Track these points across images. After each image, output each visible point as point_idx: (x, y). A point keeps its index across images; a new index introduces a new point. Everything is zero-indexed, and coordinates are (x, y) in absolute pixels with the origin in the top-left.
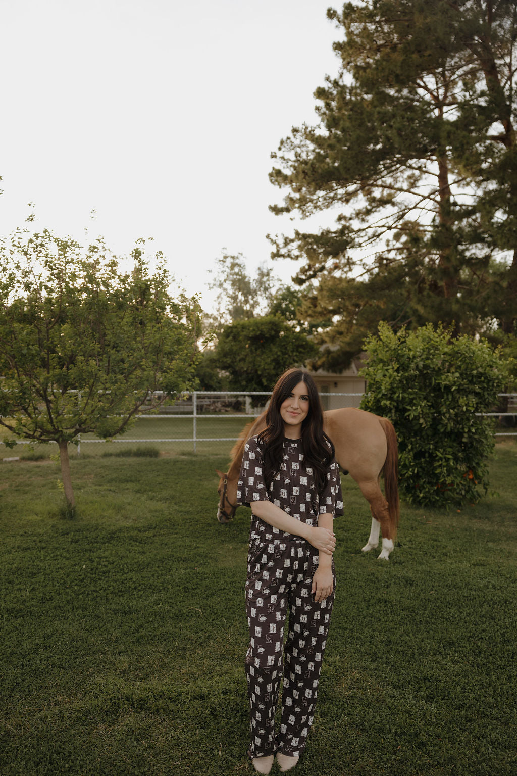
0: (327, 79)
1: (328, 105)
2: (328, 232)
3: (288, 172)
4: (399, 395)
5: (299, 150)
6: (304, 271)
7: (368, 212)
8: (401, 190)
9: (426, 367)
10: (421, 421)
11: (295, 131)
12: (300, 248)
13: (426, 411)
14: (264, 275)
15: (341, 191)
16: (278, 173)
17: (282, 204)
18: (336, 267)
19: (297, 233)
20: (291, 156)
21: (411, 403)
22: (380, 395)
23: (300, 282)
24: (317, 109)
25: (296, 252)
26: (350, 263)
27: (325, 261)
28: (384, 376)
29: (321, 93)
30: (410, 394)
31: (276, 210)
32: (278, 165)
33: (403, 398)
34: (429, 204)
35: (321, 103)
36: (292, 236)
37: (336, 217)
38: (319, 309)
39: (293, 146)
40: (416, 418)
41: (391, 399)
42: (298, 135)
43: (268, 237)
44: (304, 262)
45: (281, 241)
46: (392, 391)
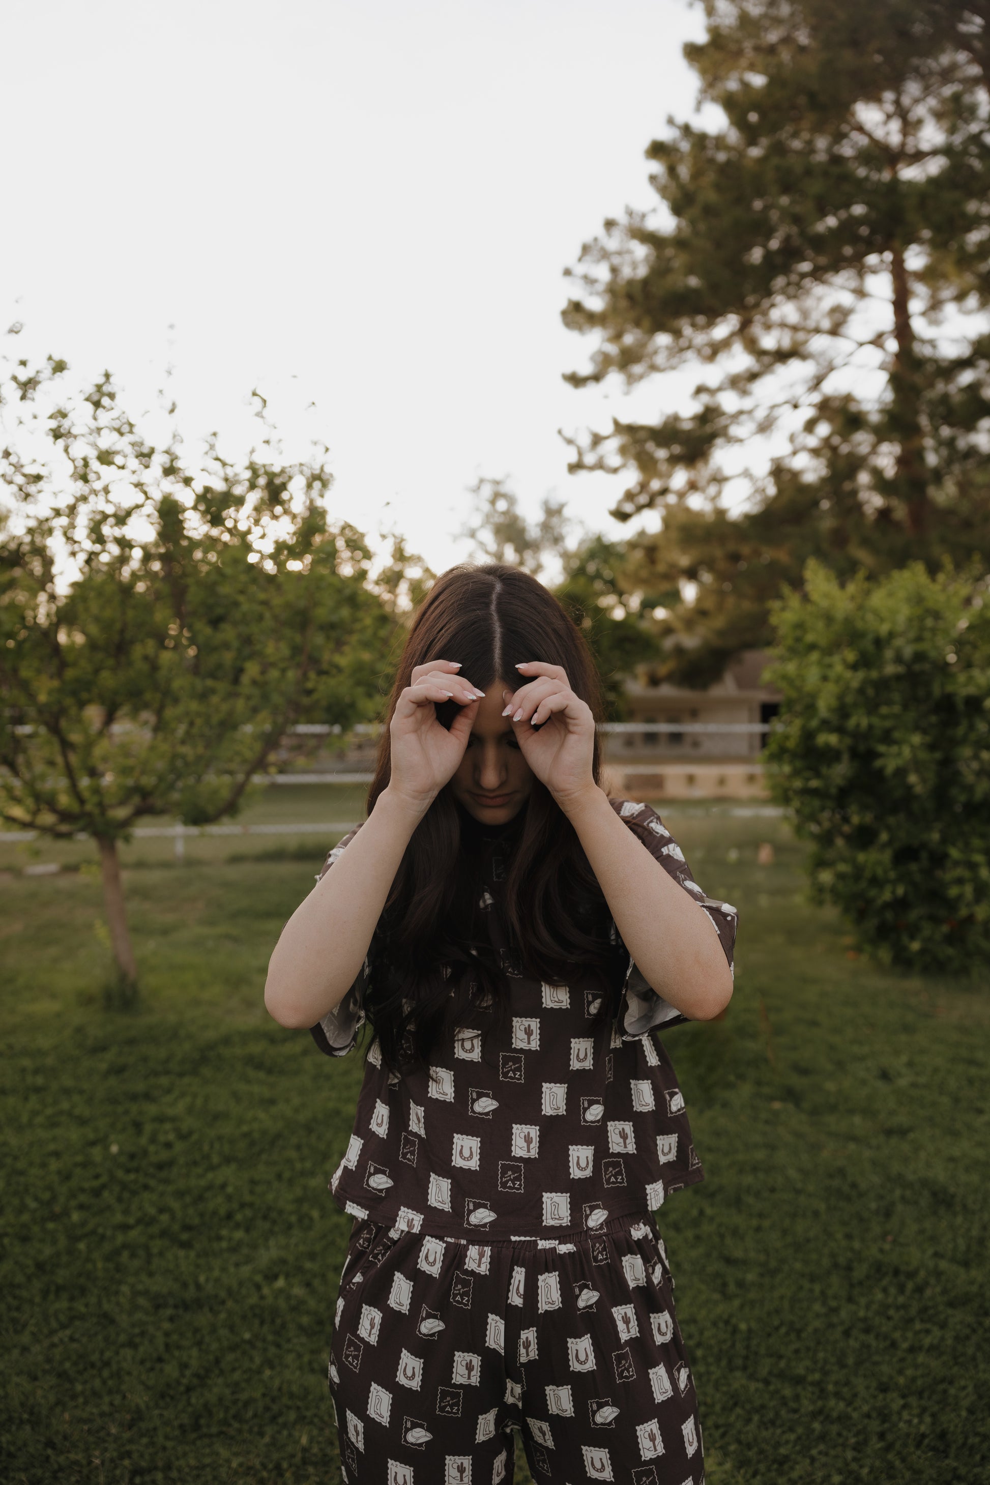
0: (671, 121)
1: (672, 170)
2: (676, 418)
3: (595, 304)
4: (859, 720)
5: (616, 260)
6: (630, 496)
7: (753, 376)
8: (817, 331)
9: (919, 657)
10: (913, 778)
11: (610, 224)
12: (623, 451)
13: (923, 755)
14: (553, 512)
15: (700, 339)
16: (576, 307)
17: (586, 369)
18: (693, 486)
19: (616, 423)
20: (602, 273)
21: (887, 737)
22: (814, 723)
23: (622, 516)
24: (653, 178)
25: (614, 460)
26: (719, 479)
27: (669, 475)
28: (825, 678)
29: (658, 150)
30: (884, 717)
31: (575, 380)
32: (578, 292)
33: (871, 727)
34: (874, 356)
35: (656, 167)
36: (607, 429)
37: (692, 389)
38: (661, 568)
39: (605, 255)
40: (901, 772)
41: (840, 730)
42: (617, 233)
43: (560, 432)
44: (631, 477)
45: (585, 441)
46: (843, 711)
